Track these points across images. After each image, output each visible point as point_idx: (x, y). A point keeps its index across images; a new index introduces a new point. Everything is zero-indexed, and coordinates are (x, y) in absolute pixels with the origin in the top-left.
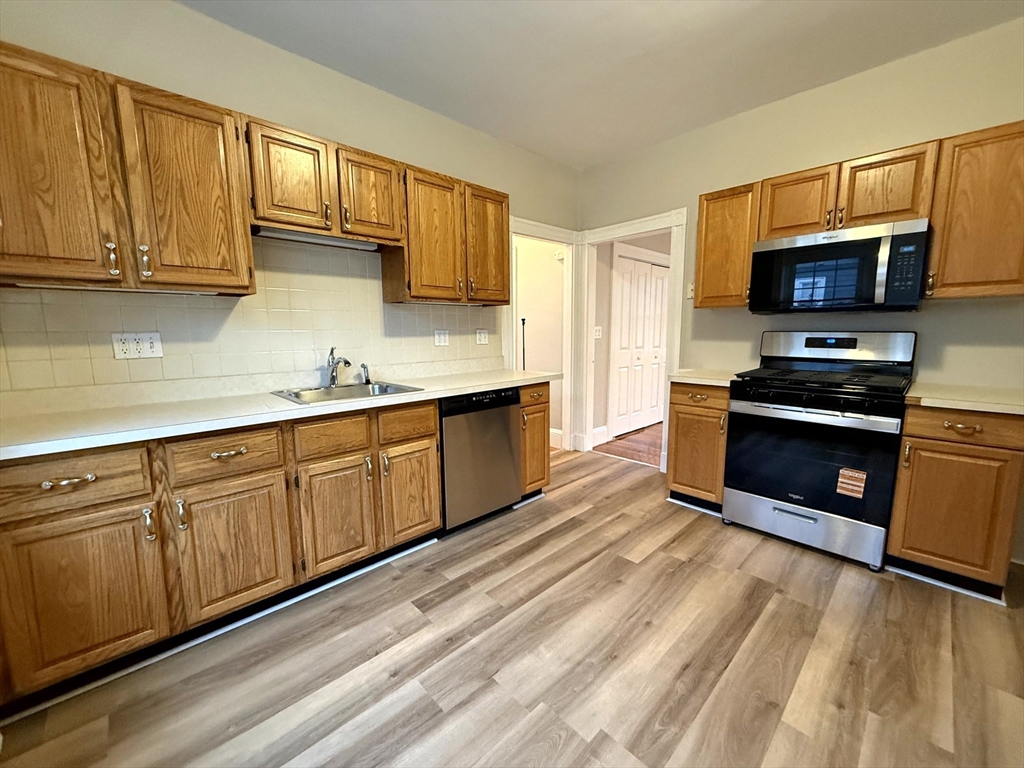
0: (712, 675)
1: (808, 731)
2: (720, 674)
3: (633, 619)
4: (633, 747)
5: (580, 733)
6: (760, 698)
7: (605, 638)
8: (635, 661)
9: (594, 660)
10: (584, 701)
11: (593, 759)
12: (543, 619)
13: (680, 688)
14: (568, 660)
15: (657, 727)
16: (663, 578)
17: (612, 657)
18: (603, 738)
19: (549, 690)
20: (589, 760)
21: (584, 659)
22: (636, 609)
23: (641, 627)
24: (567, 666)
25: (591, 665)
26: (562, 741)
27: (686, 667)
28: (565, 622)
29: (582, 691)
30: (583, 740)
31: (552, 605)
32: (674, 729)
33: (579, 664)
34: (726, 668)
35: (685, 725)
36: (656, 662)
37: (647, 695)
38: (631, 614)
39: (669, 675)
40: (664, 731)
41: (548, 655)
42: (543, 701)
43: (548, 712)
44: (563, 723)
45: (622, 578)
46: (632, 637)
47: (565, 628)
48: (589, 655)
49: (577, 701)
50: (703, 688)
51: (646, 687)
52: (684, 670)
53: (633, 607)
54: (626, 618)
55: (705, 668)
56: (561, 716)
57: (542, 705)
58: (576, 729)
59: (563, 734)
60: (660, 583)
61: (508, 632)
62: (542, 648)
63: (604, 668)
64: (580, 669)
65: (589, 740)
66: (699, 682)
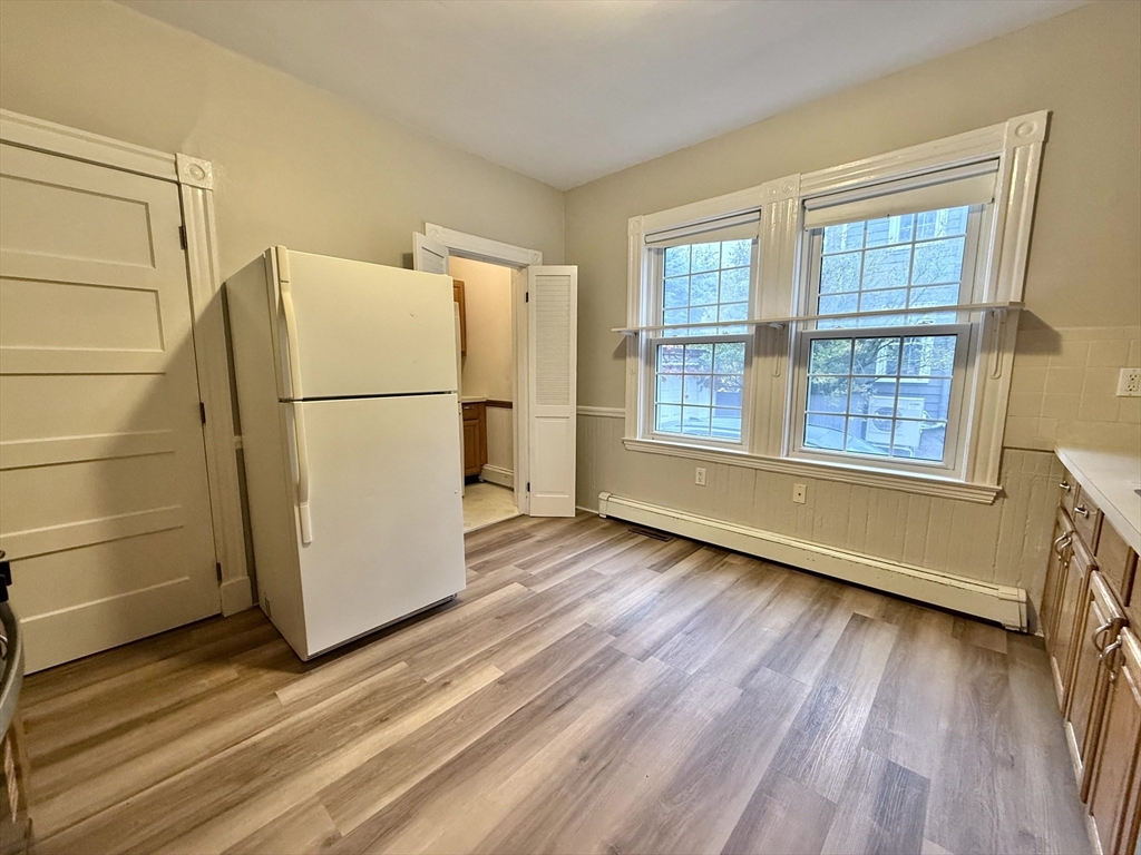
4: (621, 656)
8: (609, 711)
9: (652, 710)
17: (633, 714)
21: (662, 709)
22: (595, 783)
23: (594, 753)
25: (654, 704)
27: (560, 708)
32: (591, 665)
34: (520, 710)
36: (588, 711)
37: (604, 685)
38: (604, 774)
39: (580, 700)
40: (598, 663)
48: (657, 715)
51: (603, 690)
52: (564, 705)
54: (612, 765)
55: (541, 708)
63: (641, 703)
64: (666, 701)
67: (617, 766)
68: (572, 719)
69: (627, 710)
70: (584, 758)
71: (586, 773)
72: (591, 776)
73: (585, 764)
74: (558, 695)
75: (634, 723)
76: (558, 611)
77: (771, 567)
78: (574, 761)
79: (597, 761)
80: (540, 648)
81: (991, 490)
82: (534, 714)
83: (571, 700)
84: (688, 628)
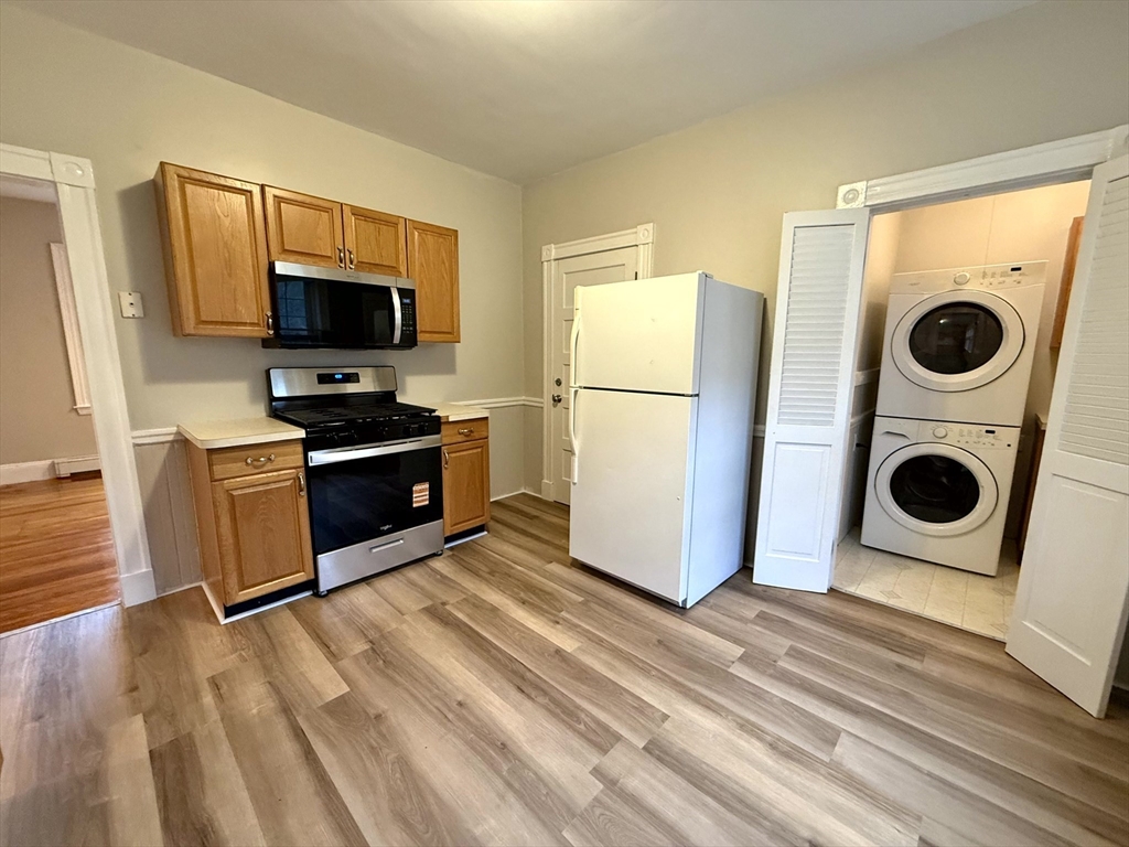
0: (528, 674)
1: (577, 645)
3: (450, 716)
4: (604, 751)
5: (595, 794)
6: (553, 657)
7: (473, 748)
8: (510, 727)
9: (505, 768)
10: (559, 786)
11: (619, 785)
12: (421, 828)
13: (544, 700)
14: (502, 797)
15: (582, 726)
16: (390, 672)
17: (503, 748)
18: (597, 772)
19: (544, 824)
20: (620, 789)
21: (502, 777)
22: (435, 710)
23: (464, 712)
24: (511, 797)
25: (512, 771)
26: (607, 813)
27: (520, 690)
28: (436, 795)
29: (546, 785)
30: (602, 791)
33: (509, 785)
35: (578, 707)
36: (513, 710)
37: (550, 727)
38: (440, 716)
39: (528, 704)
40: (585, 723)
41: (493, 822)
42: (561, 832)
43: (574, 826)
44: (586, 810)
45: (372, 712)
46: (476, 723)
47: (446, 795)
48: (498, 772)
49: (558, 792)
50: (543, 686)
51: (541, 725)
52: (524, 692)
53: (429, 712)
54: (447, 722)
55: (523, 678)
56: (579, 812)
57: (565, 834)
58: (590, 799)
59: (598, 811)
60: (398, 678)
62: (478, 831)
63: (517, 758)
64: (517, 786)
65: (601, 786)
67: (446, 727)
68: (505, 698)
70: (461, 704)
71: (446, 705)
72: (442, 709)
73: (455, 704)
74: (537, 687)
75: (492, 746)
76: (690, 690)
78: (460, 697)
79: (456, 713)
80: (611, 675)
82: (514, 672)
83: (529, 697)
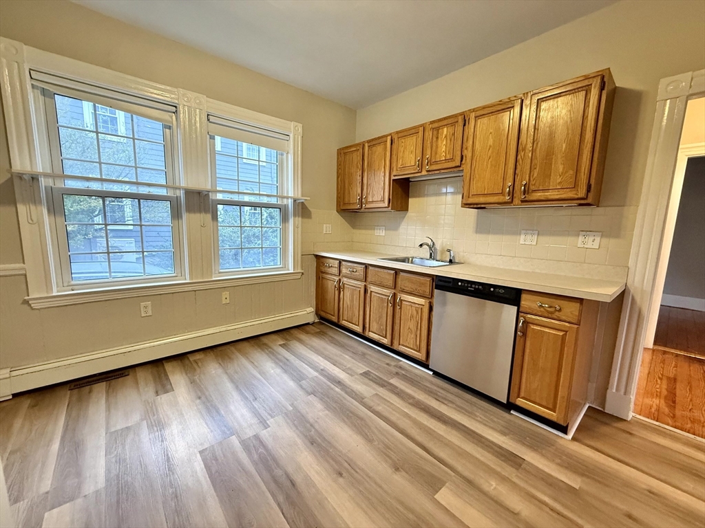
0: (281, 498)
2: (279, 505)
3: (346, 465)
4: (257, 437)
9: (312, 433)
11: (259, 421)
13: (278, 472)
14: (316, 422)
15: (260, 450)
17: (312, 442)
18: (266, 427)
19: (299, 412)
21: (314, 428)
22: (358, 471)
24: (312, 421)
25: (309, 431)
27: (293, 484)
29: (294, 424)
31: (365, 421)
32: (256, 456)
33: (312, 426)
34: (283, 514)
35: (255, 463)
36: (303, 466)
37: (281, 453)
38: (354, 466)
39: (290, 470)
40: (257, 452)
41: (321, 414)
43: (286, 410)
44: (279, 415)
46: (328, 459)
47: (342, 424)
48: (317, 431)
49: (289, 421)
50: (273, 485)
51: (286, 453)
52: (291, 481)
53: (361, 469)
54: (347, 460)
55: (288, 497)
56: (283, 415)
57: (291, 408)
58: (275, 418)
59: (274, 413)
61: (341, 400)
62: (327, 412)
63: (306, 436)
64: (308, 425)
65: (268, 422)
66: (278, 486)
67: (348, 457)
68: (307, 478)
69: (309, 444)
70: (340, 474)
71: (351, 475)
72: (353, 471)
73: (344, 474)
75: (319, 444)
77: (220, 349)
78: (341, 480)
79: (342, 467)
81: (299, 273)
83: (287, 475)
84: (251, 398)
